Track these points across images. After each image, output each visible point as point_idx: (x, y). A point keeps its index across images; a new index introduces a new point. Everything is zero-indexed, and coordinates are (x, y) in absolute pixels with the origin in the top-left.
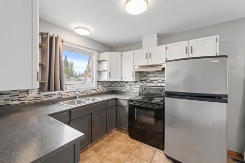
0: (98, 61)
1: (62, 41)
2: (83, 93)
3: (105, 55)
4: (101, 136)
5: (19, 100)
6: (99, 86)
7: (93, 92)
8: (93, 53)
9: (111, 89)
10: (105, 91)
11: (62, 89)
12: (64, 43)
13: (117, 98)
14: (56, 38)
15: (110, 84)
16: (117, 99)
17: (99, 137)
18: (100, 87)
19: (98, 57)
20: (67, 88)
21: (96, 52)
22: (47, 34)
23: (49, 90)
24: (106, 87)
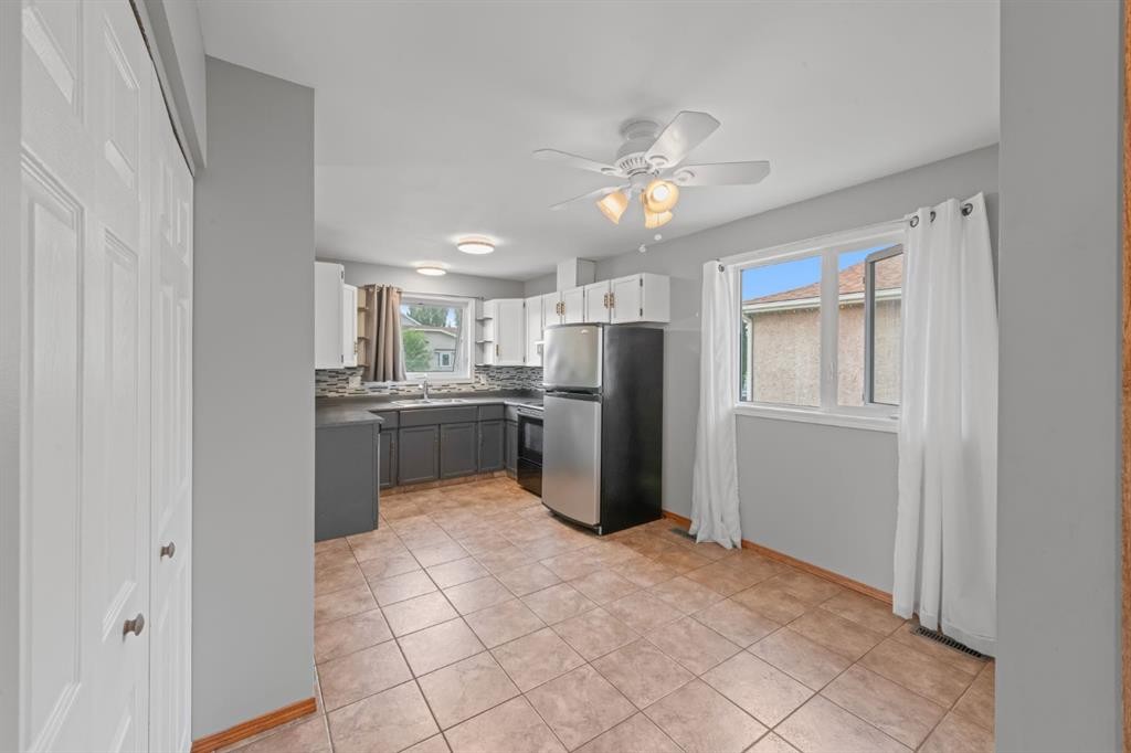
0: (477, 320)
1: (400, 293)
2: (439, 390)
3: (491, 307)
4: (466, 475)
5: (337, 392)
6: (481, 376)
7: (464, 389)
8: (467, 304)
9: (518, 385)
10: (498, 389)
11: (395, 378)
12: (403, 295)
13: (506, 402)
14: (388, 289)
15: (513, 373)
16: (505, 406)
17: (460, 476)
18: (483, 379)
19: (479, 310)
20: (408, 378)
21: (474, 301)
22: (374, 286)
23: (376, 379)
24: (499, 379)
